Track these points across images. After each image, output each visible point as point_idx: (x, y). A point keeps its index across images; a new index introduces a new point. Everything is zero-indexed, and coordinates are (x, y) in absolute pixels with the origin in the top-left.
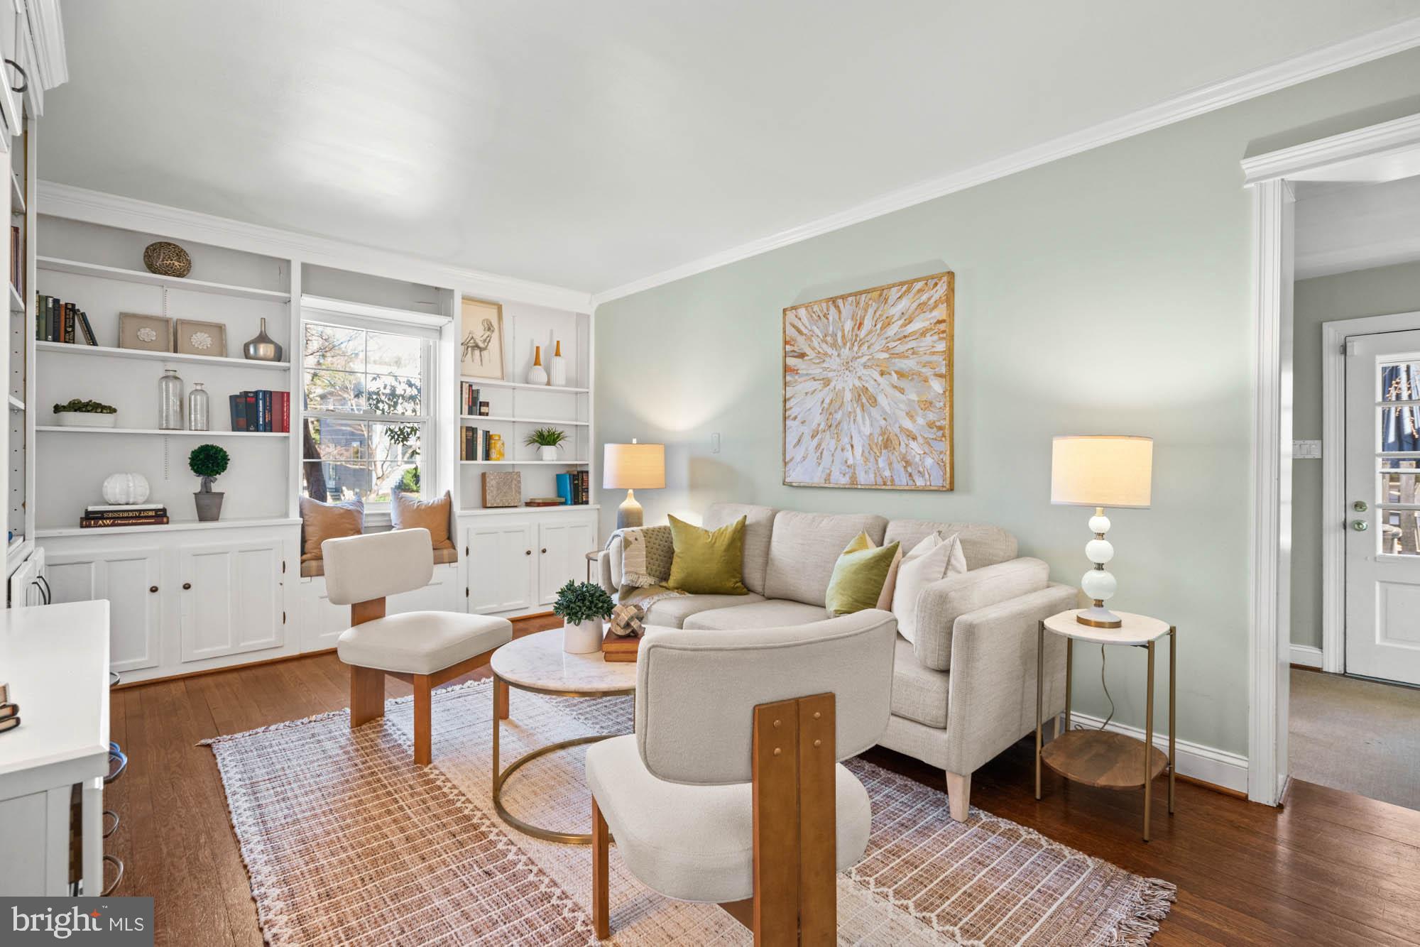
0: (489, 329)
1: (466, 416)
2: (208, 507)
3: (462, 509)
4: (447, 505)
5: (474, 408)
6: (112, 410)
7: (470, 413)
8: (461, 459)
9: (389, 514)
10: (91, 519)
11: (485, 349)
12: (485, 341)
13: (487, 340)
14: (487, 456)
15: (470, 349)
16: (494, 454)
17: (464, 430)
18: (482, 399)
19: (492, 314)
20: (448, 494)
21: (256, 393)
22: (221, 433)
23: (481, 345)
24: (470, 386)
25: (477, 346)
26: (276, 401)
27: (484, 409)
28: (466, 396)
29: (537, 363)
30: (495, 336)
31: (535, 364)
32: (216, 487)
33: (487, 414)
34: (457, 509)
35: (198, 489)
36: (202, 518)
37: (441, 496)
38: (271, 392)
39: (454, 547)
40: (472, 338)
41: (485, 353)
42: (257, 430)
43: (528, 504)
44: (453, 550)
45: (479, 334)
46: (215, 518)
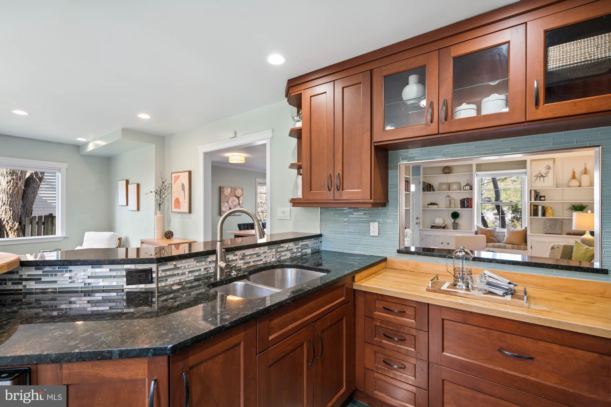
0: (548, 169)
1: (533, 201)
2: (455, 226)
3: (531, 233)
4: (525, 231)
5: (537, 198)
6: (437, 204)
7: (535, 200)
8: (531, 216)
9: (504, 232)
10: (432, 227)
11: (546, 176)
12: (546, 173)
13: (547, 173)
14: (544, 214)
15: (538, 177)
16: (547, 214)
17: (532, 207)
18: (541, 194)
19: (550, 163)
20: (526, 228)
21: (465, 199)
22: (458, 209)
23: (544, 175)
24: (535, 191)
25: (542, 176)
26: (469, 200)
27: (542, 199)
28: (533, 194)
29: (574, 177)
30: (551, 171)
31: (573, 179)
32: (456, 222)
33: (544, 200)
34: (528, 233)
35: (453, 222)
36: (454, 229)
37: (523, 228)
38: (468, 198)
39: (526, 245)
40: (540, 173)
41: (545, 178)
42: (465, 208)
43: (568, 234)
44: (525, 246)
45: (543, 171)
46: (456, 229)
